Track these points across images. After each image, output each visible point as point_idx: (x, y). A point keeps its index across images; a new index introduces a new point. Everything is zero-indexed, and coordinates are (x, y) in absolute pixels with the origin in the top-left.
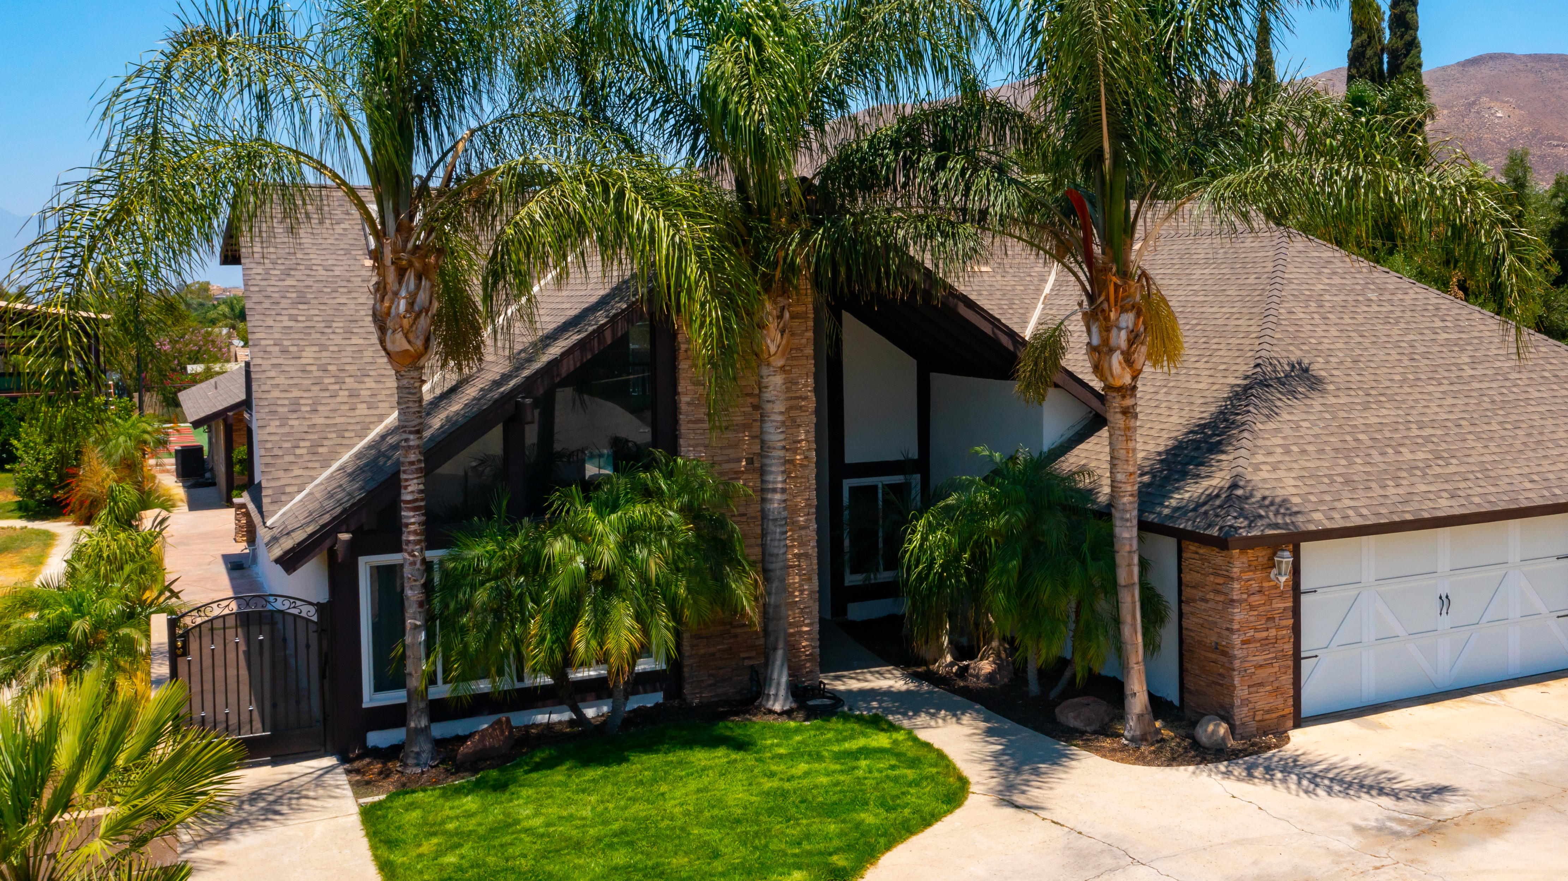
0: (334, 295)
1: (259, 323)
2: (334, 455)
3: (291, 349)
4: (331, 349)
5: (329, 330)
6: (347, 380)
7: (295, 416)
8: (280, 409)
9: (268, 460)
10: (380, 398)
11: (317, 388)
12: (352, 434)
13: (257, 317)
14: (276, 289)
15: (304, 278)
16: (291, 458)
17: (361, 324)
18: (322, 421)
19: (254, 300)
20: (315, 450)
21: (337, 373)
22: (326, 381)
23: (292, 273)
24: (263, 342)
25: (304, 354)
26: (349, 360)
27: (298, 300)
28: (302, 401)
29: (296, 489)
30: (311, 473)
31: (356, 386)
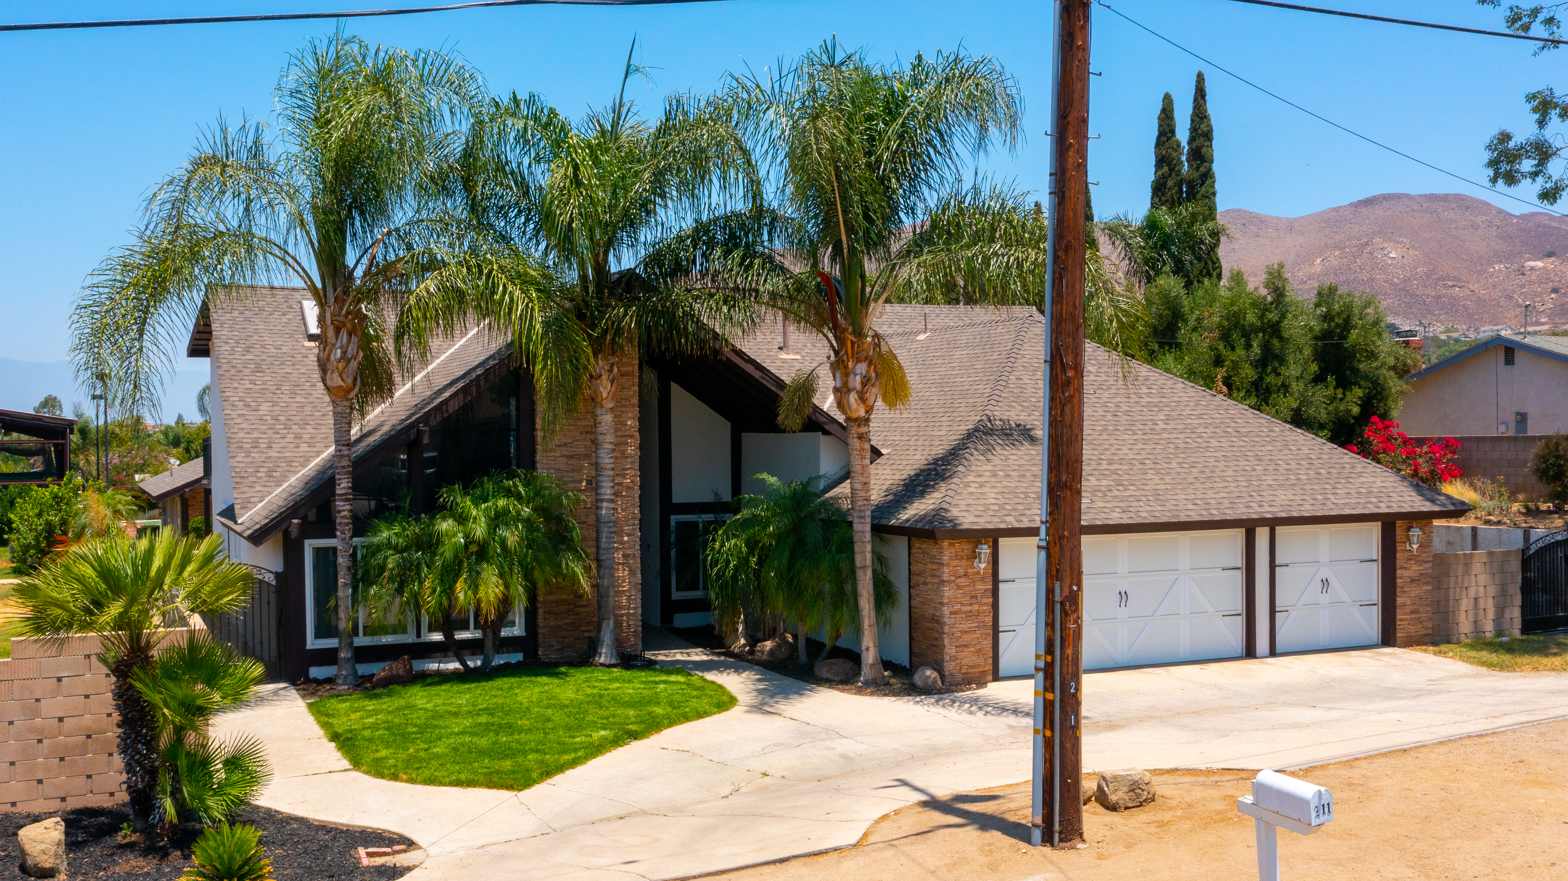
0: (283, 366)
1: (228, 385)
2: (284, 478)
3: (252, 404)
4: (281, 404)
5: (279, 392)
6: (293, 427)
7: (256, 450)
8: (245, 446)
9: (238, 480)
10: (317, 440)
11: (271, 432)
12: (297, 464)
13: (226, 381)
14: (240, 362)
15: (260, 354)
16: (254, 479)
17: (302, 387)
18: (276, 454)
19: (224, 369)
20: (271, 474)
21: (286, 422)
22: (278, 427)
23: (251, 350)
24: (231, 399)
25: (261, 408)
26: (295, 413)
27: (256, 370)
28: (261, 441)
29: (258, 499)
30: (268, 489)
31: (300, 431)
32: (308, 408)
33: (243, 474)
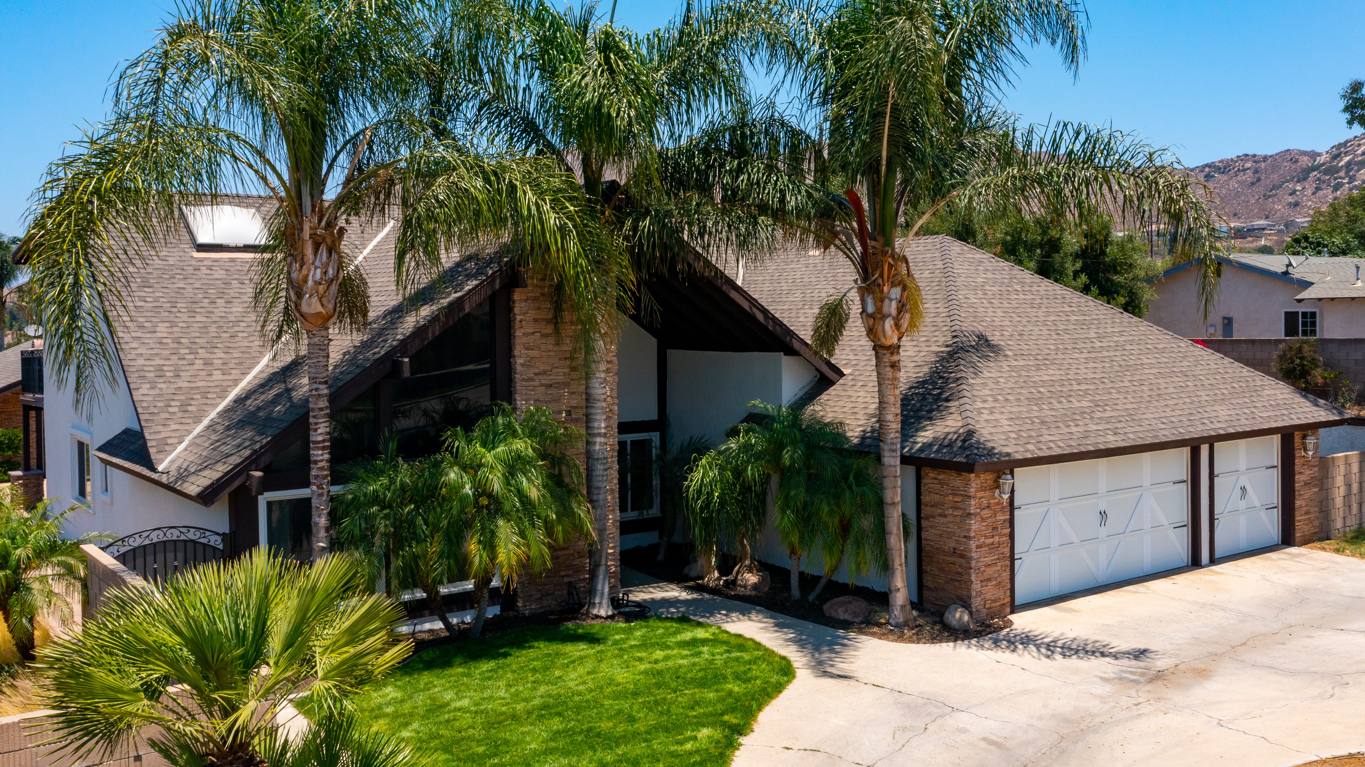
0: (173, 280)
2: (202, 413)
3: (146, 324)
4: (180, 325)
5: (175, 310)
6: (200, 351)
7: (161, 380)
8: (148, 375)
11: (175, 357)
12: (214, 396)
16: (167, 416)
17: (201, 305)
18: (186, 384)
20: (185, 408)
21: (190, 345)
22: (182, 351)
25: (158, 329)
26: (198, 335)
27: (142, 284)
28: (165, 368)
29: (176, 441)
30: (186, 427)
31: (208, 356)
32: (213, 329)
33: (152, 410)
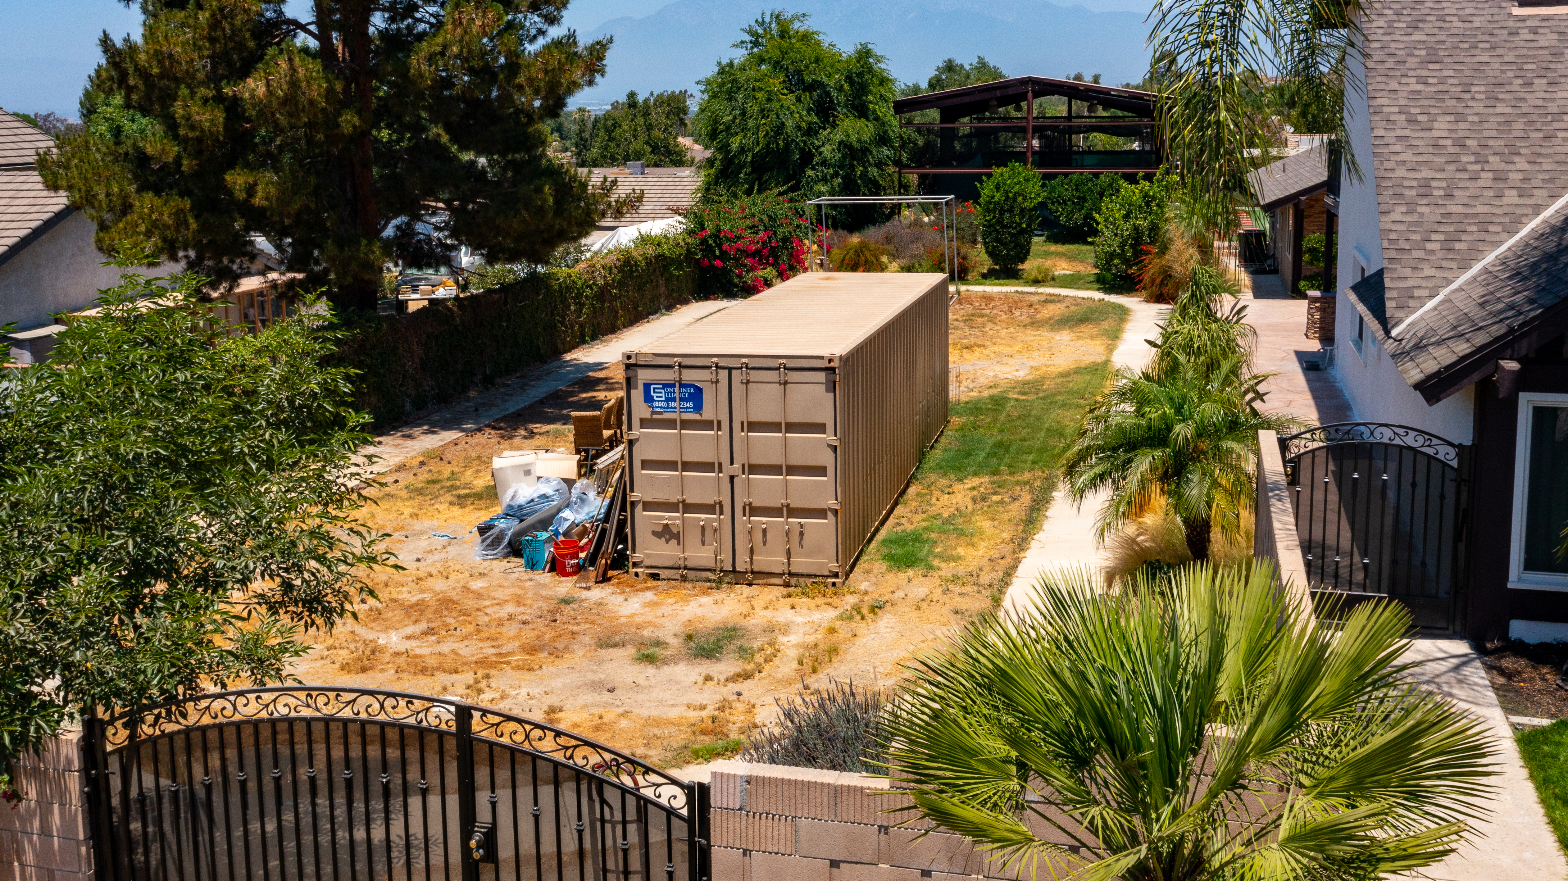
0: (1473, 52)
1: (1382, 86)
2: (1475, 253)
3: (1420, 118)
4: (1470, 118)
5: (1468, 96)
6: (1491, 159)
7: (1425, 201)
8: (1407, 192)
10: (1534, 183)
11: (1453, 167)
12: (1499, 229)
13: (1379, 79)
14: (1402, 46)
15: (1436, 31)
16: (1421, 254)
18: (1459, 209)
19: (1375, 59)
20: (1451, 246)
21: (1478, 150)
22: (1465, 159)
23: (1421, 25)
24: (1386, 110)
26: (1494, 134)
27: (1427, 58)
28: (1434, 184)
29: (1426, 293)
30: (1446, 274)
31: (1503, 166)
32: (1519, 125)
33: (1402, 244)
